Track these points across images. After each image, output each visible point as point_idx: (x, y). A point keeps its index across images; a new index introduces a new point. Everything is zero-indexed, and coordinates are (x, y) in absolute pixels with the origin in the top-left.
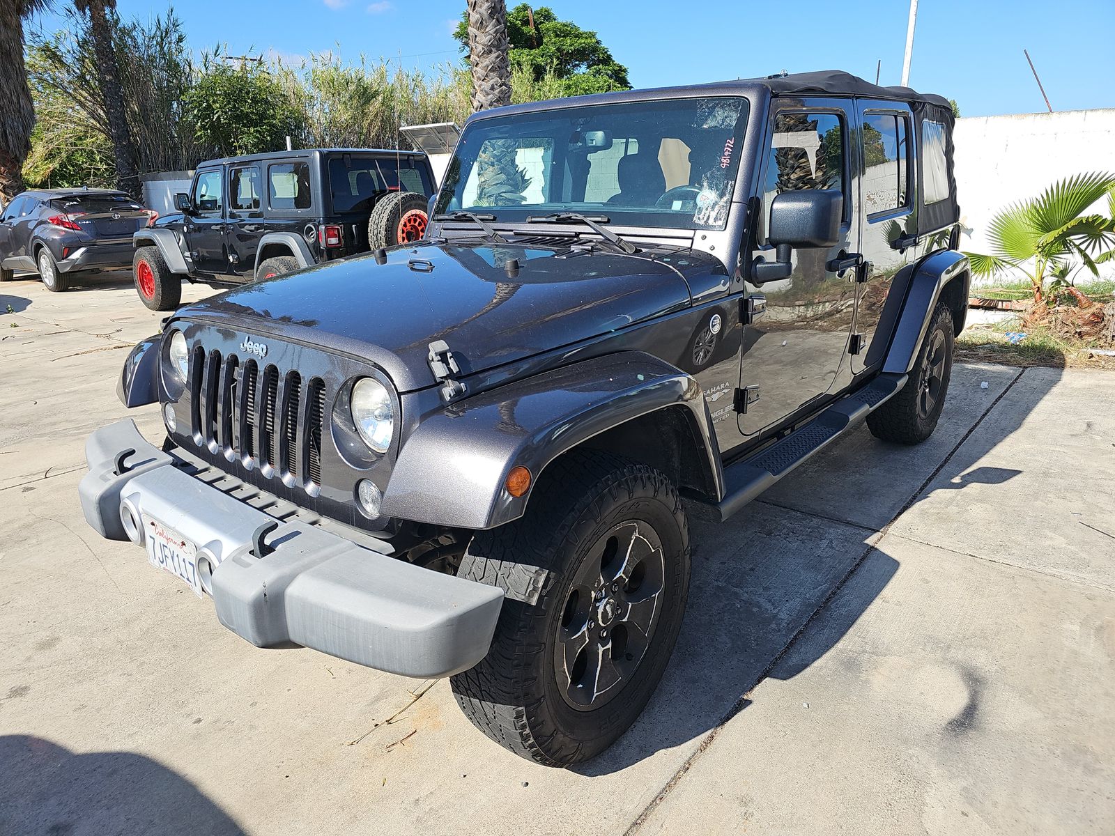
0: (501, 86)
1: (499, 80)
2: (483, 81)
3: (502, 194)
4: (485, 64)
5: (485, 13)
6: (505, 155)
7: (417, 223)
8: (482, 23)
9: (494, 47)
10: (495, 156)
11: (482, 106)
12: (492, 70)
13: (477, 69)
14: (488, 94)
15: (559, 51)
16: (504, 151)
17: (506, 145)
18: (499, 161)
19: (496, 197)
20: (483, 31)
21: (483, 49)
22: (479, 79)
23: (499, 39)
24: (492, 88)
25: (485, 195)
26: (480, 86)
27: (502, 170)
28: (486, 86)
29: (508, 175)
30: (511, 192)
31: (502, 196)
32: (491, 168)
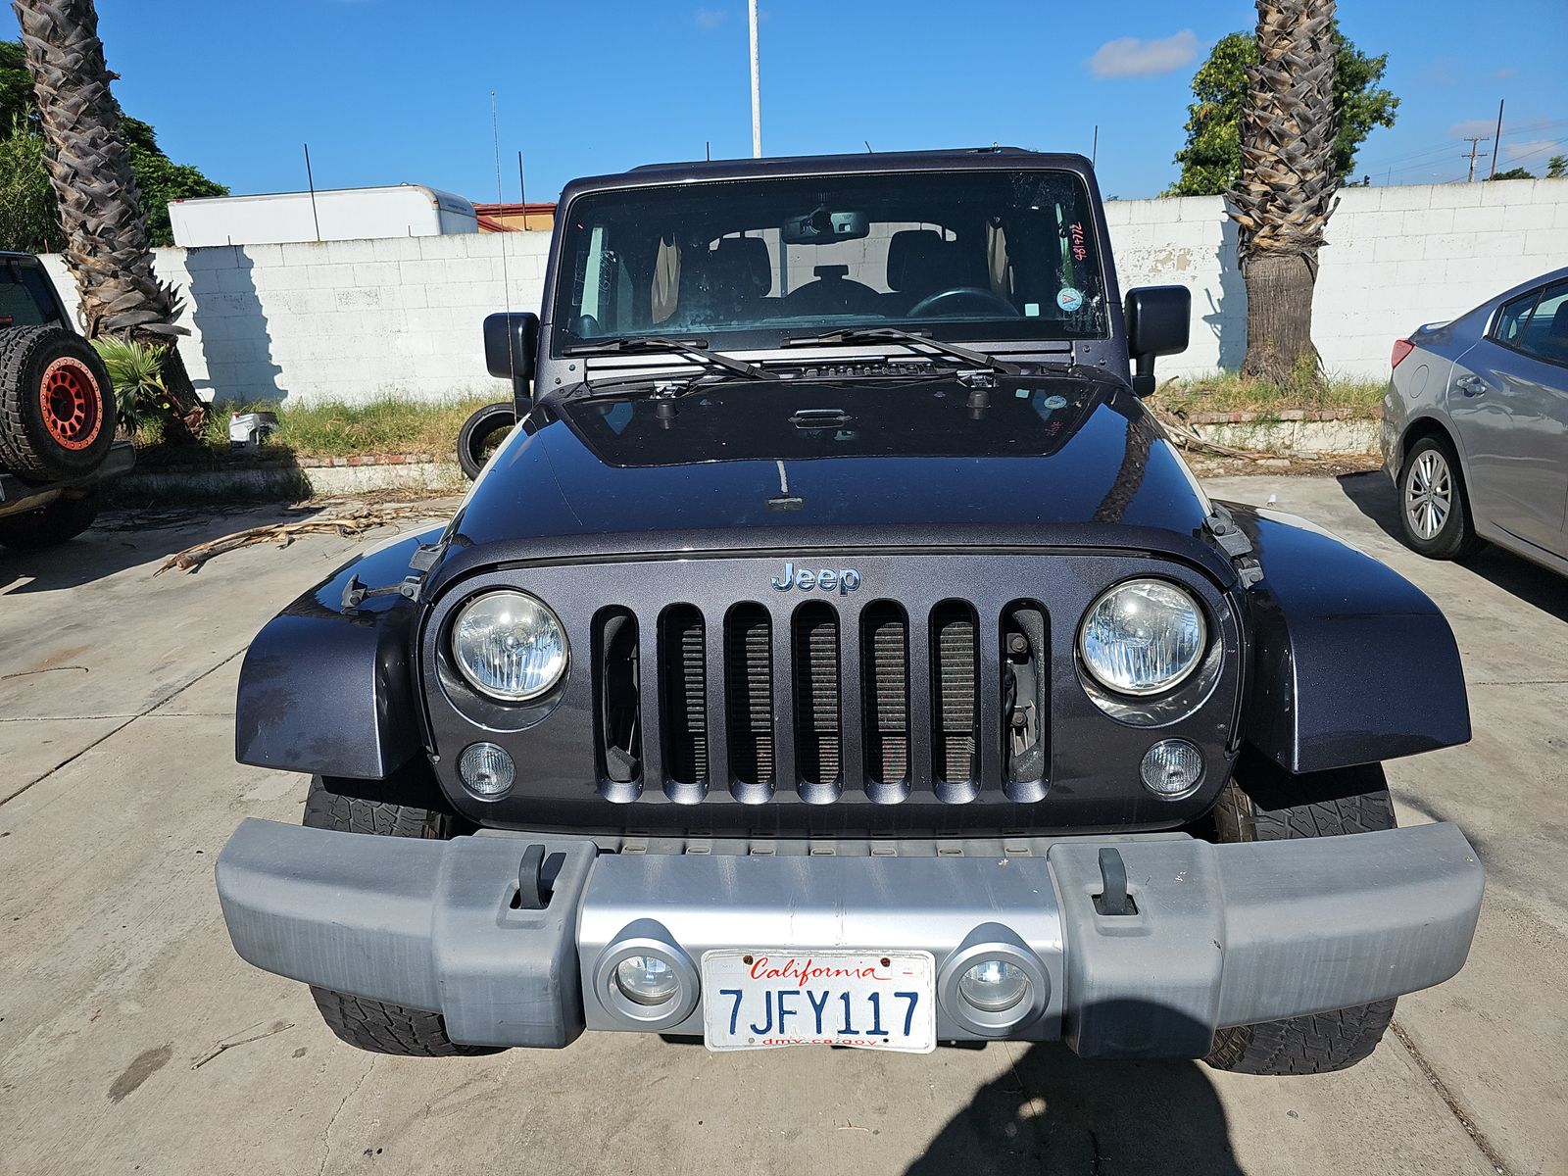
0: (109, 141)
1: (106, 132)
2: (71, 130)
3: (143, 326)
4: (72, 101)
5: (57, 12)
6: (135, 261)
7: (68, 381)
8: (54, 30)
9: (86, 74)
10: (116, 261)
11: (76, 174)
12: (88, 113)
13: (55, 109)
14: (86, 154)
15: (15, 91)
16: (132, 252)
17: (135, 242)
18: (126, 268)
19: (132, 331)
20: (57, 43)
21: (64, 75)
22: (61, 126)
23: (94, 61)
24: (93, 144)
25: (106, 328)
26: (66, 139)
27: (136, 285)
28: (82, 138)
29: (146, 292)
30: (158, 321)
31: (142, 329)
32: (112, 282)
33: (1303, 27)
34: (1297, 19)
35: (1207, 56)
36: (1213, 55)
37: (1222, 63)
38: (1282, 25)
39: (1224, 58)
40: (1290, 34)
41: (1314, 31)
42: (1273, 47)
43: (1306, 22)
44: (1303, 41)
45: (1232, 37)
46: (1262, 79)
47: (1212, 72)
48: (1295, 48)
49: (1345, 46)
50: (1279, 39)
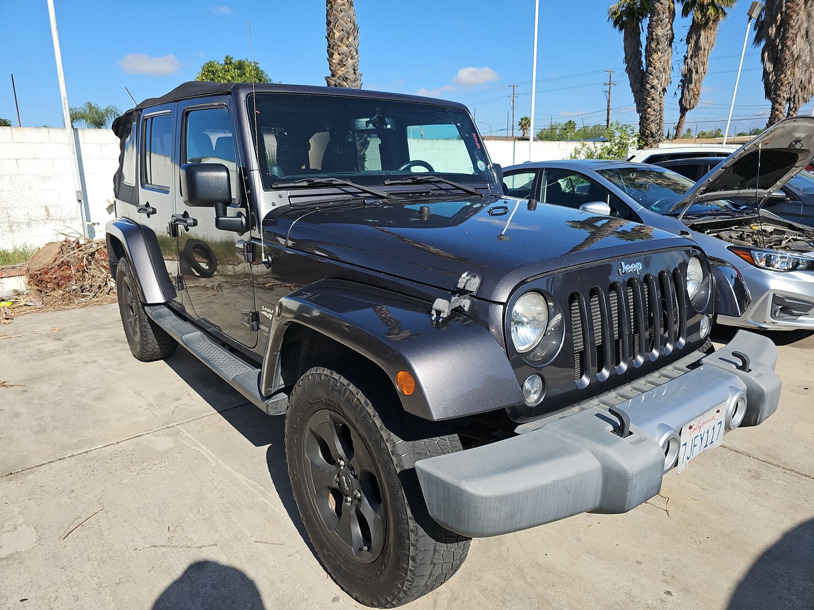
33: (349, 63)
34: (347, 59)
35: (200, 69)
36: (203, 70)
37: (208, 74)
38: (341, 61)
39: (208, 72)
40: (345, 65)
41: (354, 66)
42: (338, 70)
43: (350, 62)
44: (350, 70)
45: (211, 62)
46: (335, 84)
47: (204, 78)
48: (348, 72)
49: (264, 75)
50: (340, 67)
